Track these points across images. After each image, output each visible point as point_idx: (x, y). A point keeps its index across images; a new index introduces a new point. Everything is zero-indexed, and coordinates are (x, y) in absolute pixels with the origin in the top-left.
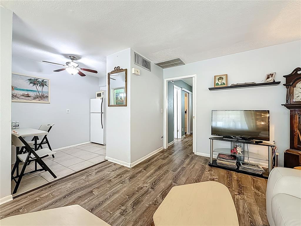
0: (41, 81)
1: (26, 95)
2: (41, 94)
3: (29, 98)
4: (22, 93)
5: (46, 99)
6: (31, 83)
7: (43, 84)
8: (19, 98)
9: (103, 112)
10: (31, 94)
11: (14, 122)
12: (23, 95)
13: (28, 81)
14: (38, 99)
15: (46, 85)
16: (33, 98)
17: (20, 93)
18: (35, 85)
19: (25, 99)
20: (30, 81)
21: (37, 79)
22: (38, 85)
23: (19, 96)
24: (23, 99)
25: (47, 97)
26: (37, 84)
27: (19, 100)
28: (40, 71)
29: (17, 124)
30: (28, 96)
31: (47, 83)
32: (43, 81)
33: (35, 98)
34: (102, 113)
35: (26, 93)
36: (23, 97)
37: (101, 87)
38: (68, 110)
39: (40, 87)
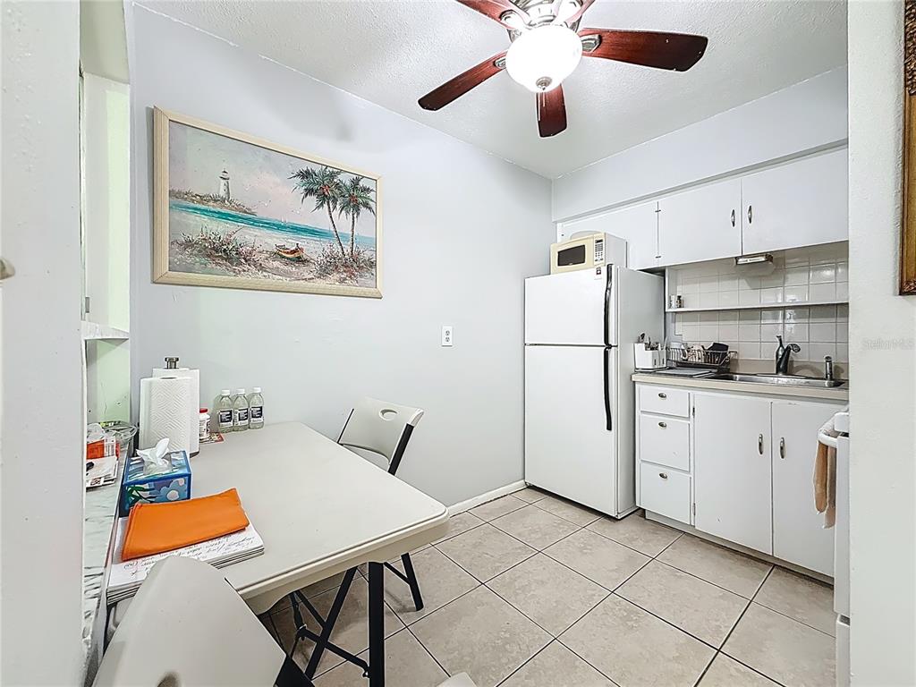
0: (348, 183)
1: (292, 252)
2: (347, 249)
3: (304, 271)
4: (273, 240)
5: (366, 279)
6: (309, 192)
7: (354, 197)
8: (262, 268)
9: (612, 342)
10: (308, 247)
11: (242, 391)
12: (278, 254)
13: (298, 180)
14: (336, 276)
15: (366, 205)
16: (318, 268)
17: (269, 241)
18: (325, 205)
19: (287, 274)
20: (306, 180)
21: (332, 175)
22: (338, 207)
23: (263, 256)
24: (276, 271)
25: (372, 264)
26: (335, 201)
27: (261, 278)
28: (344, 133)
29: (256, 402)
30: (298, 258)
31: (371, 195)
32: (355, 182)
33: (324, 272)
34: (610, 347)
35: (290, 241)
36: (276, 264)
37: (558, 225)
38: (448, 333)
39: (343, 212)
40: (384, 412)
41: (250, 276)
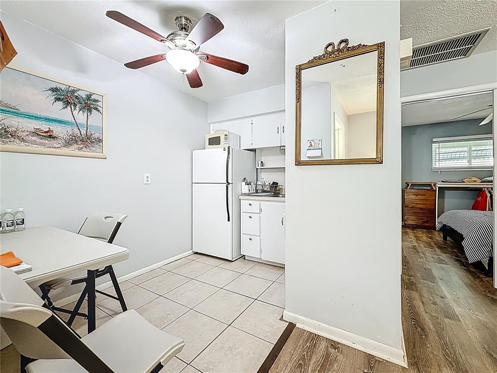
0: (84, 97)
1: (46, 132)
2: (83, 132)
3: (54, 143)
4: (33, 125)
5: (96, 148)
6: (58, 99)
7: (89, 104)
8: (23, 140)
10: (57, 129)
11: (9, 210)
12: (36, 133)
13: (50, 92)
14: (76, 146)
15: (96, 109)
16: (64, 141)
17: (29, 125)
18: (69, 107)
19: (41, 144)
20: (55, 93)
21: (73, 92)
22: (77, 108)
23: (25, 134)
24: (34, 143)
25: (100, 141)
26: (75, 105)
27: (23, 146)
28: (81, 68)
29: (19, 216)
30: (50, 136)
31: (99, 104)
32: (89, 97)
33: (68, 143)
34: (229, 184)
35: (44, 127)
36: (34, 138)
37: (211, 125)
38: (147, 177)
39: (81, 112)
40: (106, 218)
41: (15, 145)
